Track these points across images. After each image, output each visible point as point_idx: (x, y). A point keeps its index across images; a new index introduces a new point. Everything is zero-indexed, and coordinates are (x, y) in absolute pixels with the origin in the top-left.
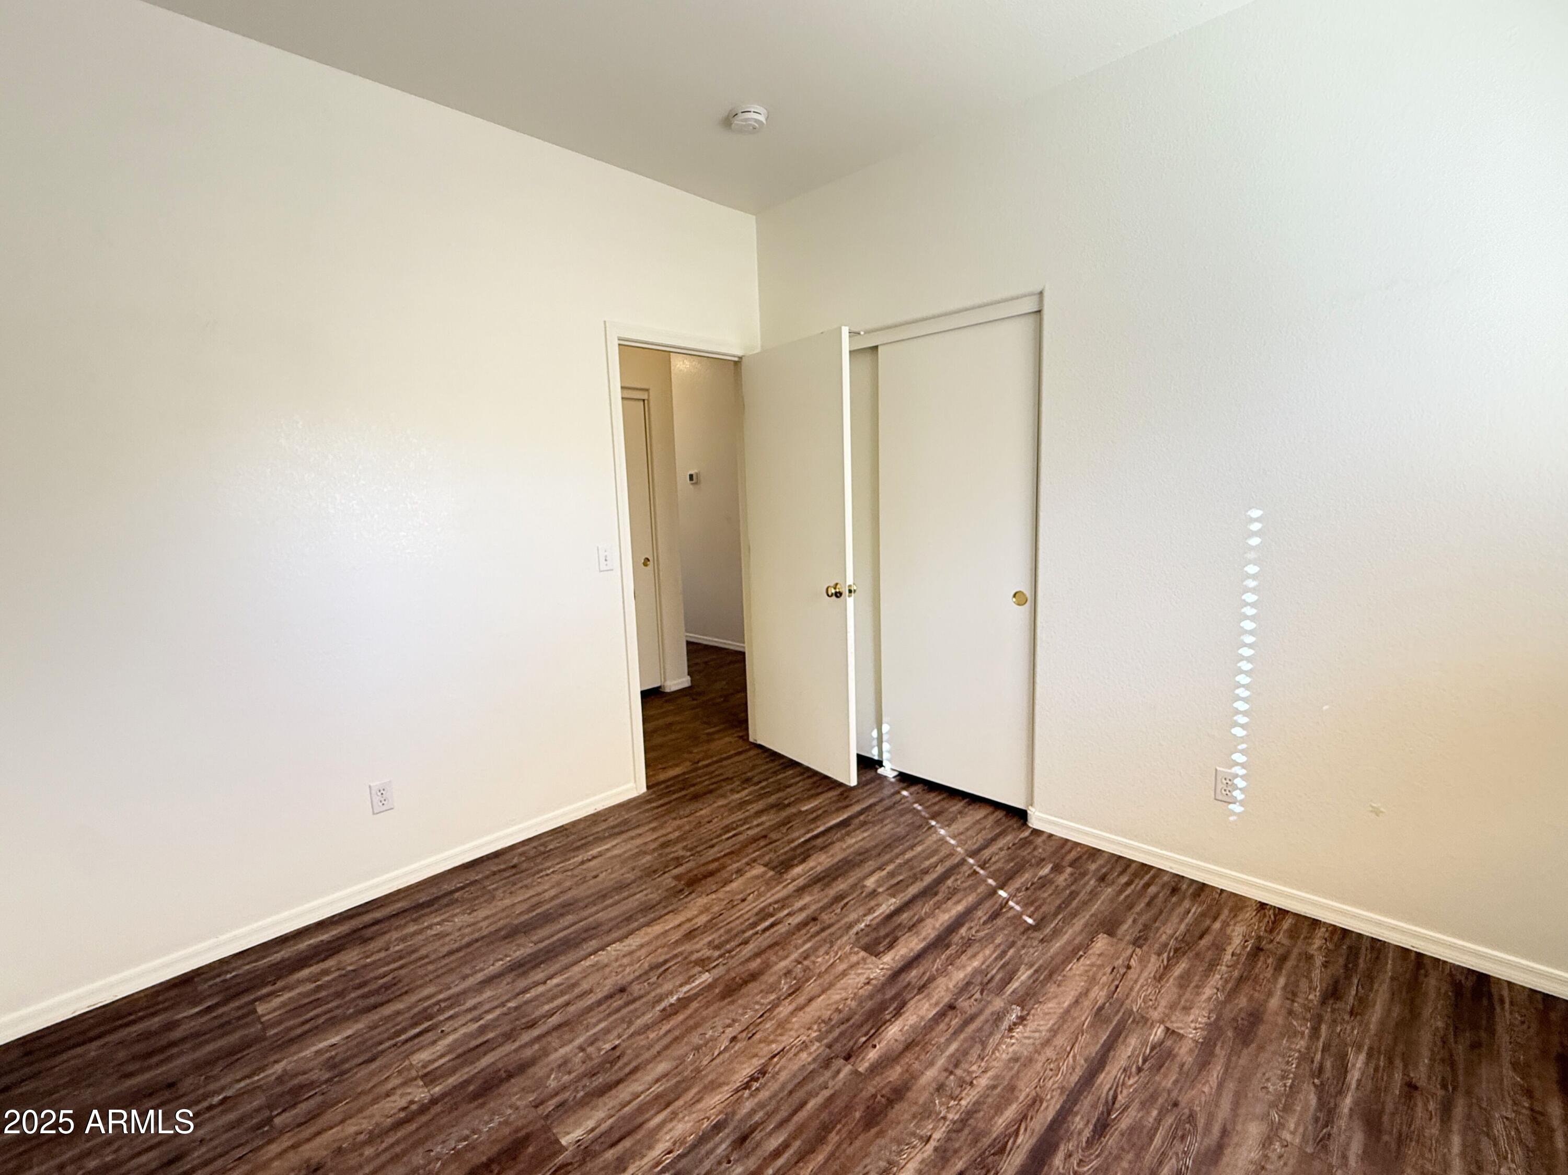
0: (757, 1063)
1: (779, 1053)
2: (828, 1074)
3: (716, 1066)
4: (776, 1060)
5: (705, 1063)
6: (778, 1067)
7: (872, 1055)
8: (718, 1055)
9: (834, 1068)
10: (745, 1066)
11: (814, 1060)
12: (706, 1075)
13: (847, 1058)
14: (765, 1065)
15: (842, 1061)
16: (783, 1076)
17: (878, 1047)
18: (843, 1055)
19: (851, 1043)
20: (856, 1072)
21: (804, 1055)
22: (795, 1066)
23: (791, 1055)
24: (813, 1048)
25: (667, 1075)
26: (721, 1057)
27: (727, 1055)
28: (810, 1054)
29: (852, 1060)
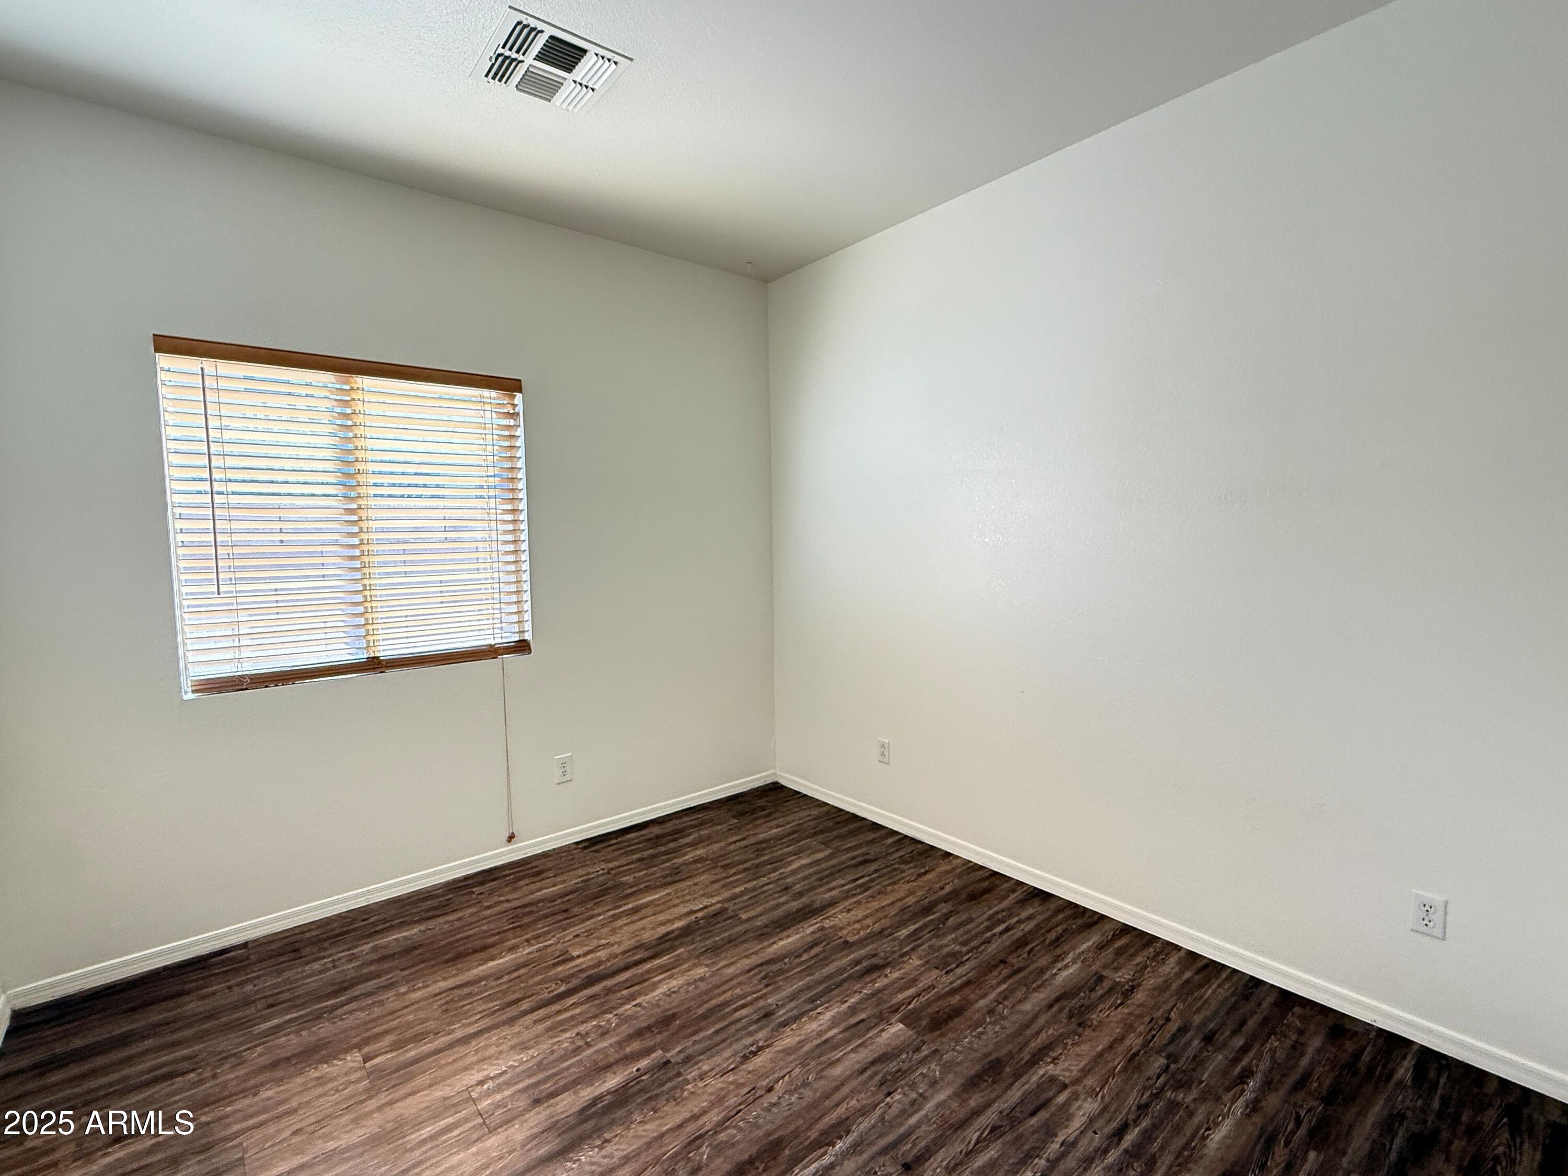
0: (750, 1066)
1: (728, 1072)
2: (689, 1051)
3: (787, 1067)
4: (732, 1066)
5: (797, 1070)
6: (731, 1061)
7: (644, 1063)
8: (784, 1076)
9: (682, 1056)
10: (760, 1064)
11: (697, 1063)
12: (795, 1060)
13: (668, 1062)
14: (742, 1063)
15: (673, 1060)
16: (728, 1053)
17: (635, 1069)
18: (671, 1065)
19: (657, 1075)
20: (665, 1050)
21: (706, 1068)
22: (717, 1059)
23: (717, 1070)
24: (695, 1073)
25: (830, 1064)
26: (782, 1074)
27: (776, 1075)
28: (699, 1068)
29: (665, 1060)
